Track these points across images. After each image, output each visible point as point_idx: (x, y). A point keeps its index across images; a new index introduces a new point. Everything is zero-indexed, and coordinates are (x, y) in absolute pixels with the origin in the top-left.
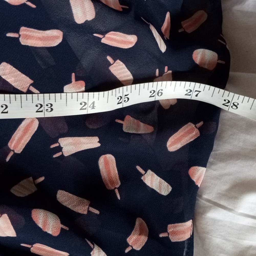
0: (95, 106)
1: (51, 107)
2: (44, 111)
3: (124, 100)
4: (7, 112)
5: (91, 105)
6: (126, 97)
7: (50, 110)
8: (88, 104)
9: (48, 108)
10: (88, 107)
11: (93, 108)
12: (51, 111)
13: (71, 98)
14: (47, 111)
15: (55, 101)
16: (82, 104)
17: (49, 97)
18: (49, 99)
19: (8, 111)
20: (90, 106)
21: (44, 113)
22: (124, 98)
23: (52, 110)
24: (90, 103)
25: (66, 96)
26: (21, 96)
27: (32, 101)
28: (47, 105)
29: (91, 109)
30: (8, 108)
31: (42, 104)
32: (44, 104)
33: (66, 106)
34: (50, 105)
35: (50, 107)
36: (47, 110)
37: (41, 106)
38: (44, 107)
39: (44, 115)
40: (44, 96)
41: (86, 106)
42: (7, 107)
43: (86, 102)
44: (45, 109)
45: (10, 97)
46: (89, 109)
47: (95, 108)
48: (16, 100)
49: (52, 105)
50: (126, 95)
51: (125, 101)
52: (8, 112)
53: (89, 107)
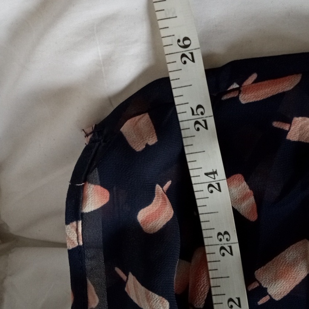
0: (212, 171)
1: (223, 234)
2: (229, 244)
3: (201, 116)
4: (239, 299)
5: (211, 177)
6: (195, 113)
7: (226, 236)
8: (211, 182)
9: (224, 238)
10: (215, 181)
11: (215, 173)
12: (228, 234)
13: (205, 207)
14: (229, 239)
15: (212, 230)
16: (211, 191)
17: (209, 238)
18: (211, 238)
19: (236, 298)
20: (213, 178)
21: (232, 243)
22: (198, 117)
23: (226, 233)
24: (208, 179)
25: (203, 214)
26: (212, 278)
27: (218, 262)
28: (221, 240)
29: (217, 175)
30: (232, 298)
31: (219, 247)
32: (219, 245)
33: (218, 212)
34: (220, 237)
35: (223, 237)
36: (227, 240)
37: (222, 248)
38: (224, 244)
39: (235, 243)
40: (208, 245)
41: (214, 184)
42: (231, 300)
43: (207, 185)
44: (226, 242)
45: (216, 295)
46: (217, 178)
47: (215, 170)
48: (219, 286)
49: (219, 234)
50: (193, 114)
51: (202, 113)
52: (238, 297)
53: (215, 179)
